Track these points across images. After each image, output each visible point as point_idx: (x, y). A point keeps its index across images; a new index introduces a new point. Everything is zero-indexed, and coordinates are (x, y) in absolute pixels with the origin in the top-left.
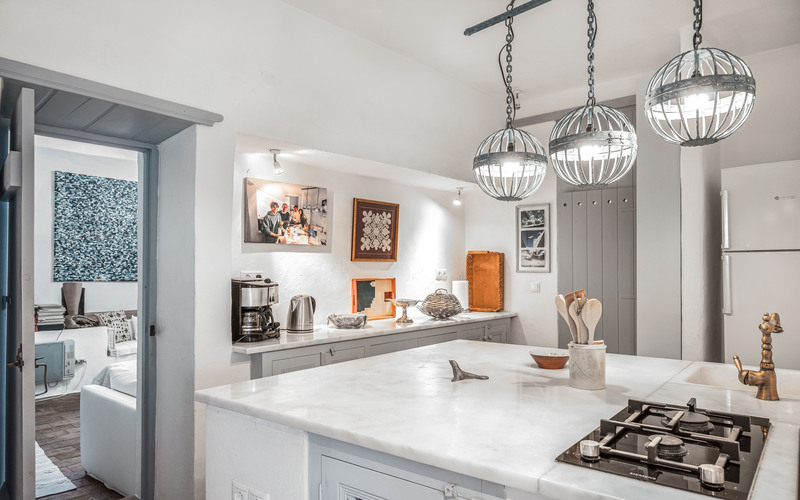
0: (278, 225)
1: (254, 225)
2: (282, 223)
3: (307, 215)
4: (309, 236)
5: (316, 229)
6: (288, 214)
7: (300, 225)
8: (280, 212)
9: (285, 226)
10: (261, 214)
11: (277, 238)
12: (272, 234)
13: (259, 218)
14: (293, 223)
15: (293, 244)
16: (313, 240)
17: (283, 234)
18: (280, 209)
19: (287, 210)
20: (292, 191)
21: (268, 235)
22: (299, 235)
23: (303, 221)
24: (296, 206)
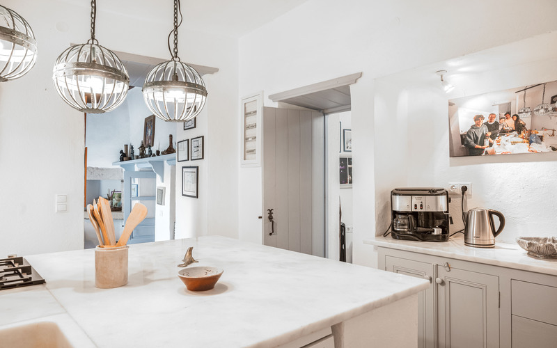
0: (484, 137)
1: (457, 140)
2: (489, 134)
3: (525, 119)
4: (530, 142)
5: (540, 133)
6: (497, 124)
7: (516, 133)
8: (486, 124)
9: (493, 137)
10: (464, 129)
11: (483, 150)
12: (477, 146)
13: (461, 133)
14: (504, 132)
15: (504, 154)
16: (535, 147)
17: (491, 145)
18: (486, 119)
19: (497, 119)
20: (502, 99)
21: (473, 148)
22: (514, 143)
23: (519, 128)
24: (509, 113)
